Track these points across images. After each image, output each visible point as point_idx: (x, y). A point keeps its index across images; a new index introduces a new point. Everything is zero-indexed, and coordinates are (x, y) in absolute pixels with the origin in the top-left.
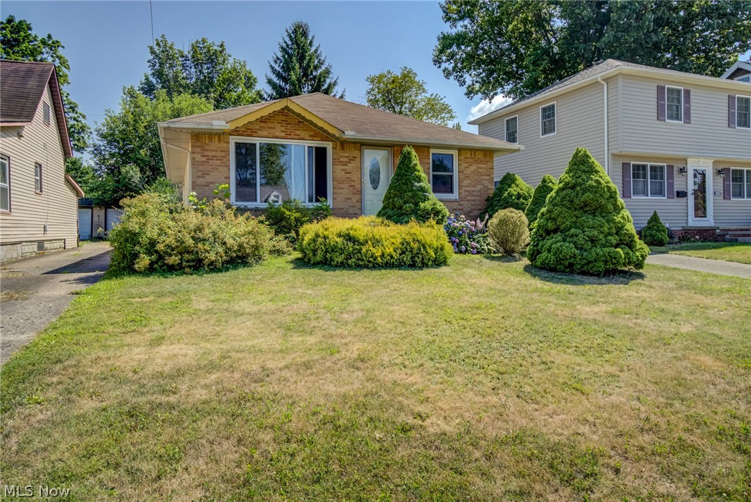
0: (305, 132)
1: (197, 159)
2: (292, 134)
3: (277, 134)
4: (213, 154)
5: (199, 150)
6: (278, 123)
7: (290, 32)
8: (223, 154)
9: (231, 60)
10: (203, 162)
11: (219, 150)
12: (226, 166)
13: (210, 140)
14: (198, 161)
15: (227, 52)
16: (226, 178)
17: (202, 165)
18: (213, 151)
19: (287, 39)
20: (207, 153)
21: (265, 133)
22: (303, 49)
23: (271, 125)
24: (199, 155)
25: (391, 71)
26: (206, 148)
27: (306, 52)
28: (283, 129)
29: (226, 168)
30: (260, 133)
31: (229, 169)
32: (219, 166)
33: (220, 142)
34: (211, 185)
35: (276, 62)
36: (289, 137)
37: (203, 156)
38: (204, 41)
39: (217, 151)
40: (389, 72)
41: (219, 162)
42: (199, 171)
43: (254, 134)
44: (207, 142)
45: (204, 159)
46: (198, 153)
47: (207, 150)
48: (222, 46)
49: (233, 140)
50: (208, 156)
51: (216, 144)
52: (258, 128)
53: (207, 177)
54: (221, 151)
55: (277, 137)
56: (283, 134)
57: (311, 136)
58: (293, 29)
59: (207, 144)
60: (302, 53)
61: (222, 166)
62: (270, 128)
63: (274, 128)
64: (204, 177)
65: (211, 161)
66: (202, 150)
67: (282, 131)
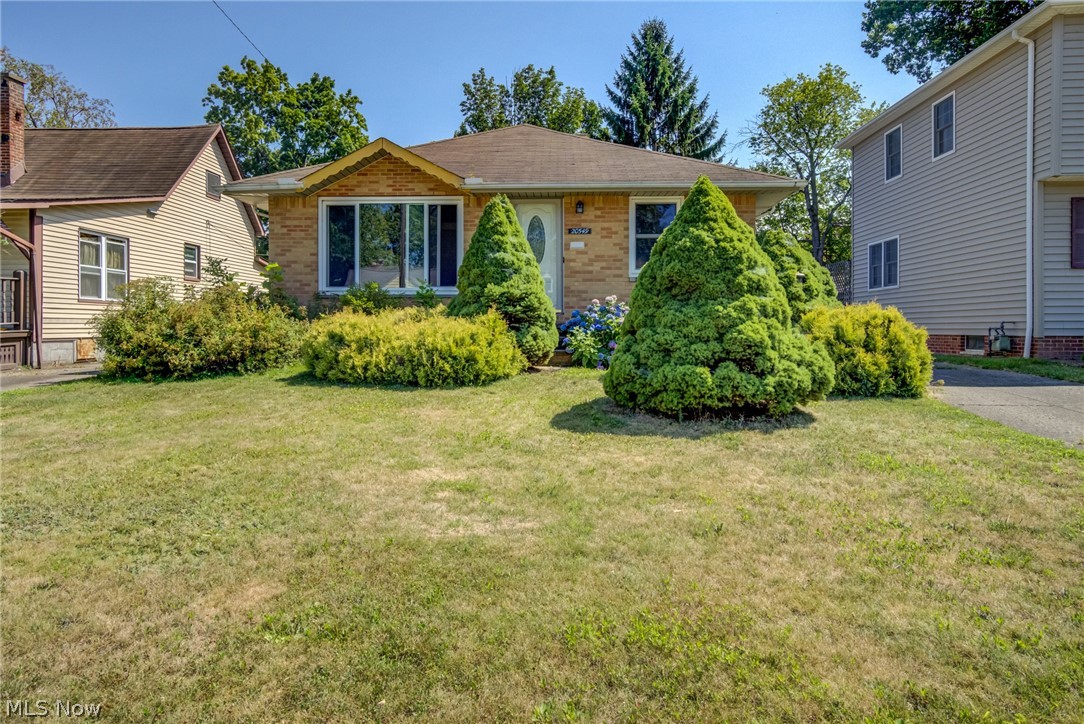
0: (421, 185)
1: (276, 231)
2: (403, 188)
3: (381, 191)
4: (296, 223)
5: (278, 218)
6: (383, 174)
7: (639, 37)
8: (309, 222)
9: (563, 90)
10: (283, 234)
11: (304, 217)
12: (312, 239)
13: (293, 205)
14: (276, 234)
15: (558, 79)
16: (312, 254)
17: (281, 239)
18: (295, 219)
19: (633, 49)
20: (288, 223)
21: (365, 190)
22: (654, 60)
23: (373, 178)
24: (279, 226)
25: (805, 75)
26: (288, 215)
27: (659, 64)
28: (391, 182)
29: (313, 242)
30: (357, 190)
31: (317, 243)
32: (303, 238)
33: (304, 206)
34: (293, 265)
35: (618, 85)
36: (398, 193)
37: (283, 227)
38: (530, 68)
39: (300, 219)
40: (801, 77)
41: (303, 234)
42: (278, 246)
43: (350, 193)
44: (289, 207)
45: (285, 230)
46: (278, 222)
47: (289, 219)
48: (551, 72)
49: (324, 203)
50: (289, 226)
51: (299, 210)
52: (355, 183)
53: (287, 254)
54: (306, 219)
55: (382, 195)
56: (390, 190)
57: (430, 189)
58: (642, 32)
59: (289, 211)
60: (654, 67)
61: (306, 239)
62: (371, 182)
63: (377, 182)
64: (284, 255)
65: (293, 233)
66: (282, 219)
67: (389, 186)
